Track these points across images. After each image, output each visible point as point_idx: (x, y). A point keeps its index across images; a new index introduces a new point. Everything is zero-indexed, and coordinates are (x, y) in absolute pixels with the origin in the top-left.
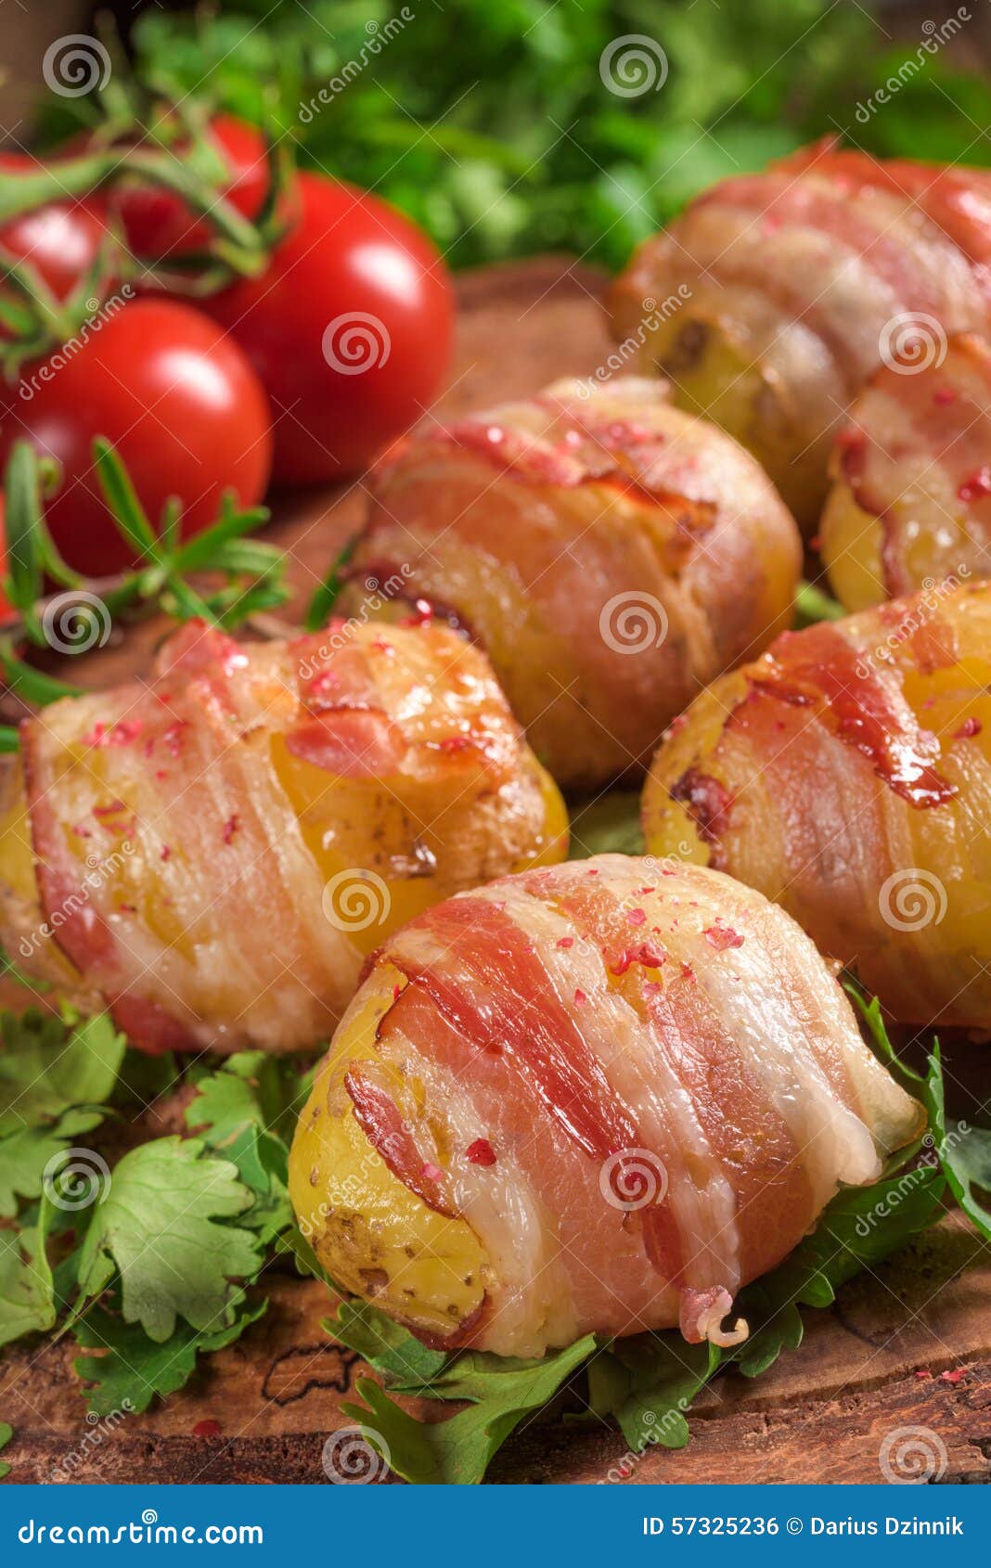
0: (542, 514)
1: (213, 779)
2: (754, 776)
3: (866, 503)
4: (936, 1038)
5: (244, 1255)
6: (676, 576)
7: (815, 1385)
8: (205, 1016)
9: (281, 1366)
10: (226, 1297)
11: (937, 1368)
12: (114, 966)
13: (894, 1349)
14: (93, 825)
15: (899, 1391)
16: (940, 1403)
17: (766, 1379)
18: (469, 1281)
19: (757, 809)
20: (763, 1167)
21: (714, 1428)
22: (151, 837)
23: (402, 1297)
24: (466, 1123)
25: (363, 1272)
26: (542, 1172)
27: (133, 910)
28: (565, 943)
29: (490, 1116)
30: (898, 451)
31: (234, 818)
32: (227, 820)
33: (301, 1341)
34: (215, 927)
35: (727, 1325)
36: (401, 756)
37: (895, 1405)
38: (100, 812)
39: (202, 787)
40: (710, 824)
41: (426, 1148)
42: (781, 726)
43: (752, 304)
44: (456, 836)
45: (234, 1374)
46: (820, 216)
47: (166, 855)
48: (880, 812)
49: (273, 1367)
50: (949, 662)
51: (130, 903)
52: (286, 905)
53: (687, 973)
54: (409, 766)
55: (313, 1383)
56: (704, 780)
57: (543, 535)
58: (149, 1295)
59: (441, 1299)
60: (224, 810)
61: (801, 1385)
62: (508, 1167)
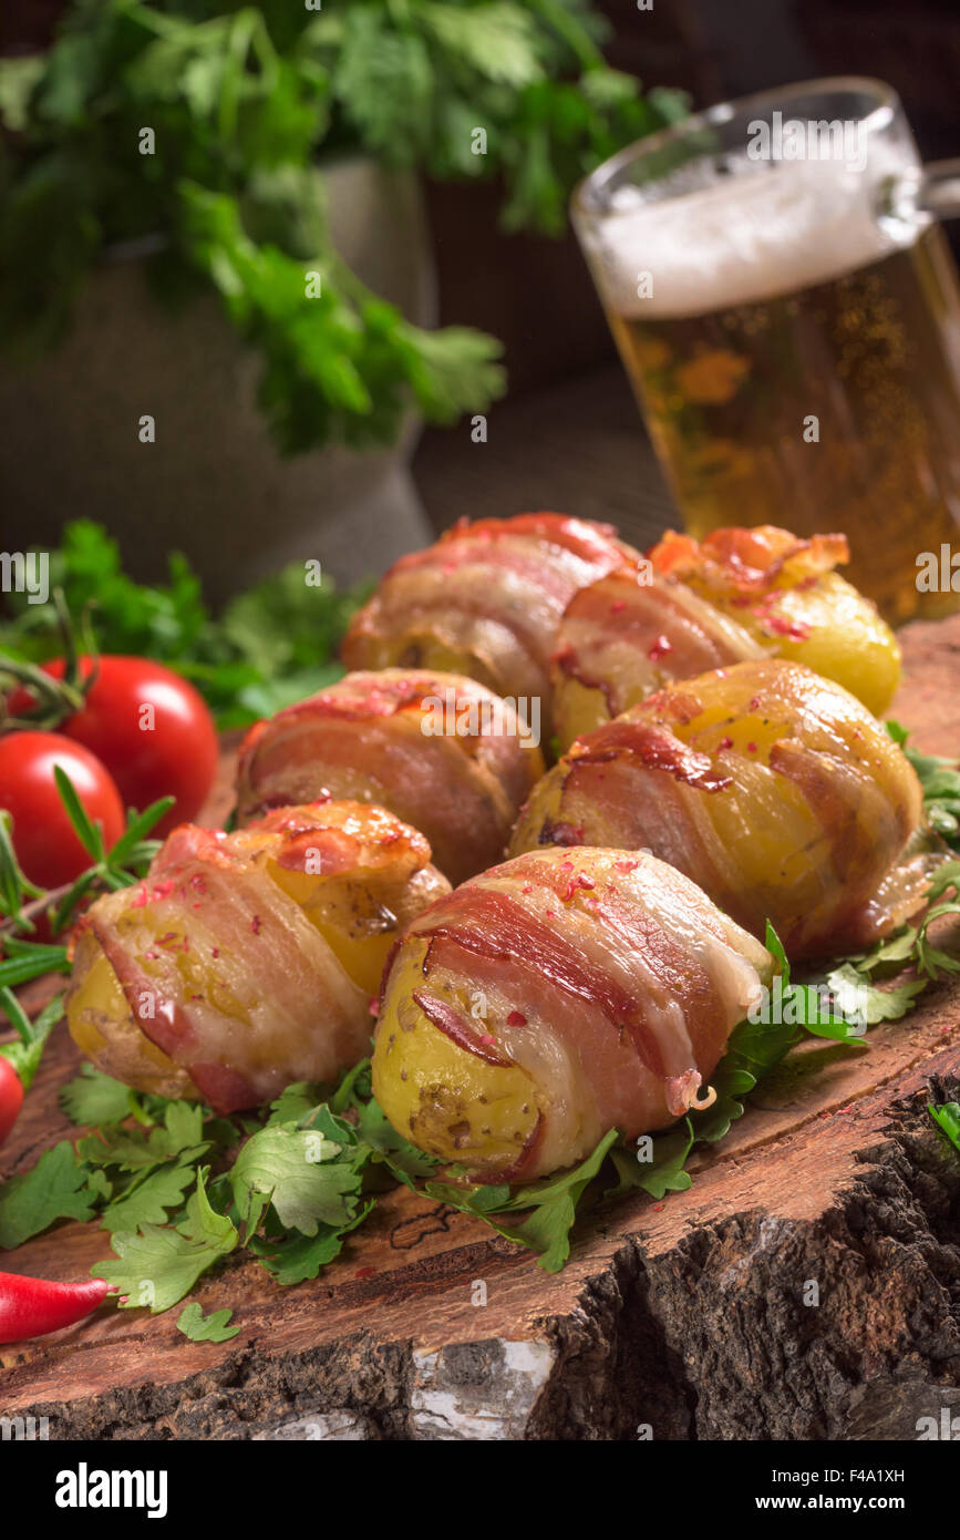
0: (376, 735)
1: (234, 899)
2: (592, 812)
3: (590, 684)
4: (768, 920)
5: (347, 1177)
6: (475, 758)
7: (758, 1139)
8: (258, 1065)
9: (397, 1232)
10: (345, 1205)
11: (832, 1110)
12: (193, 1043)
13: (800, 1110)
14: (158, 950)
15: (814, 1126)
16: (844, 1123)
17: (727, 1141)
18: (526, 1110)
19: (600, 831)
20: (695, 995)
21: (705, 1175)
22: (202, 947)
23: (481, 1138)
24: (502, 1006)
25: (452, 1129)
26: (560, 1023)
27: (201, 997)
28: (526, 891)
29: (514, 997)
30: (598, 647)
31: (256, 918)
32: (251, 920)
33: (404, 1219)
34: (260, 992)
35: (702, 1094)
36: (358, 853)
37: (815, 1133)
38: (159, 943)
39: (228, 906)
42: (602, 777)
43: (454, 617)
45: (365, 1246)
46: (478, 557)
47: (216, 954)
48: (683, 806)
49: (392, 1235)
50: (699, 712)
51: (197, 993)
52: (306, 965)
53: (612, 889)
54: (364, 859)
55: (423, 1235)
56: (560, 825)
57: (380, 748)
59: (508, 1130)
60: (249, 916)
61: (749, 1142)
62: (536, 1024)
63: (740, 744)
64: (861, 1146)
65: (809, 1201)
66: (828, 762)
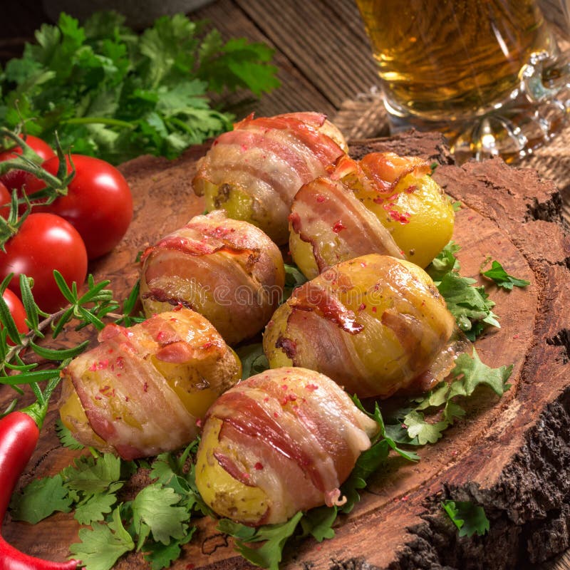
1: (136, 373)
2: (300, 335)
3: (304, 239)
4: (376, 402)
5: (184, 514)
6: (250, 274)
7: (366, 511)
8: (146, 446)
9: (205, 544)
10: (182, 528)
11: (400, 497)
12: (116, 437)
13: (386, 495)
14: (101, 395)
15: (391, 506)
16: (404, 507)
17: (352, 513)
18: (262, 504)
19: (304, 345)
20: (339, 451)
21: (341, 530)
22: (121, 395)
23: (242, 514)
24: (252, 459)
25: (229, 510)
26: (278, 468)
27: (120, 418)
28: (267, 400)
29: (258, 455)
30: (311, 220)
31: (146, 383)
32: (144, 384)
33: (208, 536)
34: (147, 418)
35: (340, 499)
36: (193, 354)
37: (391, 511)
38: (102, 391)
39: (133, 376)
40: (290, 353)
41: (242, 469)
42: (305, 318)
43: (244, 176)
44: (213, 373)
45: (192, 549)
47: (127, 399)
48: (342, 338)
49: (203, 544)
50: (351, 287)
51: (118, 416)
52: (168, 406)
53: (304, 400)
54: (196, 355)
55: (217, 546)
56: (285, 340)
57: (206, 271)
58: (160, 533)
59: (254, 511)
60: (142, 382)
61: (362, 512)
62: (267, 469)
63: (369, 307)
64: (409, 524)
65: (384, 555)
66: (408, 319)
